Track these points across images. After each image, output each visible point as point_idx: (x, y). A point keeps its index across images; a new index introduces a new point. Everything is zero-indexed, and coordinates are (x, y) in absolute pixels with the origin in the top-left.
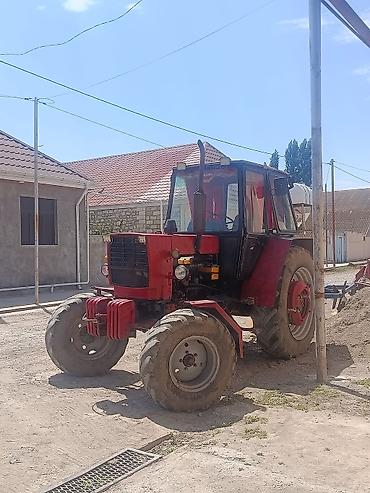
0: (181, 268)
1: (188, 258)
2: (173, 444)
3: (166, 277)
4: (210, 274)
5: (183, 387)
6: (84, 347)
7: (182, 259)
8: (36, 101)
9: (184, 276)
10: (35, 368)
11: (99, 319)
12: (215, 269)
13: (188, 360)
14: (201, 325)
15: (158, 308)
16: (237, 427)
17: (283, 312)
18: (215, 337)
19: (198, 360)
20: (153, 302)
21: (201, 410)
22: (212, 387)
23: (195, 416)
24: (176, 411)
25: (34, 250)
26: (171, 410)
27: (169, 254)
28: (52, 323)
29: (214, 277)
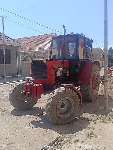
0: (59, 72)
1: (61, 69)
2: (61, 140)
3: (53, 75)
4: (67, 74)
5: (62, 116)
6: (23, 100)
7: (59, 69)
8: (3, 17)
9: (60, 75)
10: (5, 107)
11: (30, 91)
12: (68, 72)
13: (63, 106)
14: (68, 93)
15: (50, 87)
16: (84, 132)
17: (91, 86)
18: (73, 98)
19: (66, 106)
20: (49, 84)
21: (68, 124)
22: (72, 115)
23: (66, 126)
24: (59, 125)
25: (4, 65)
26: (57, 124)
27: (54, 67)
28: (12, 92)
29: (68, 75)
